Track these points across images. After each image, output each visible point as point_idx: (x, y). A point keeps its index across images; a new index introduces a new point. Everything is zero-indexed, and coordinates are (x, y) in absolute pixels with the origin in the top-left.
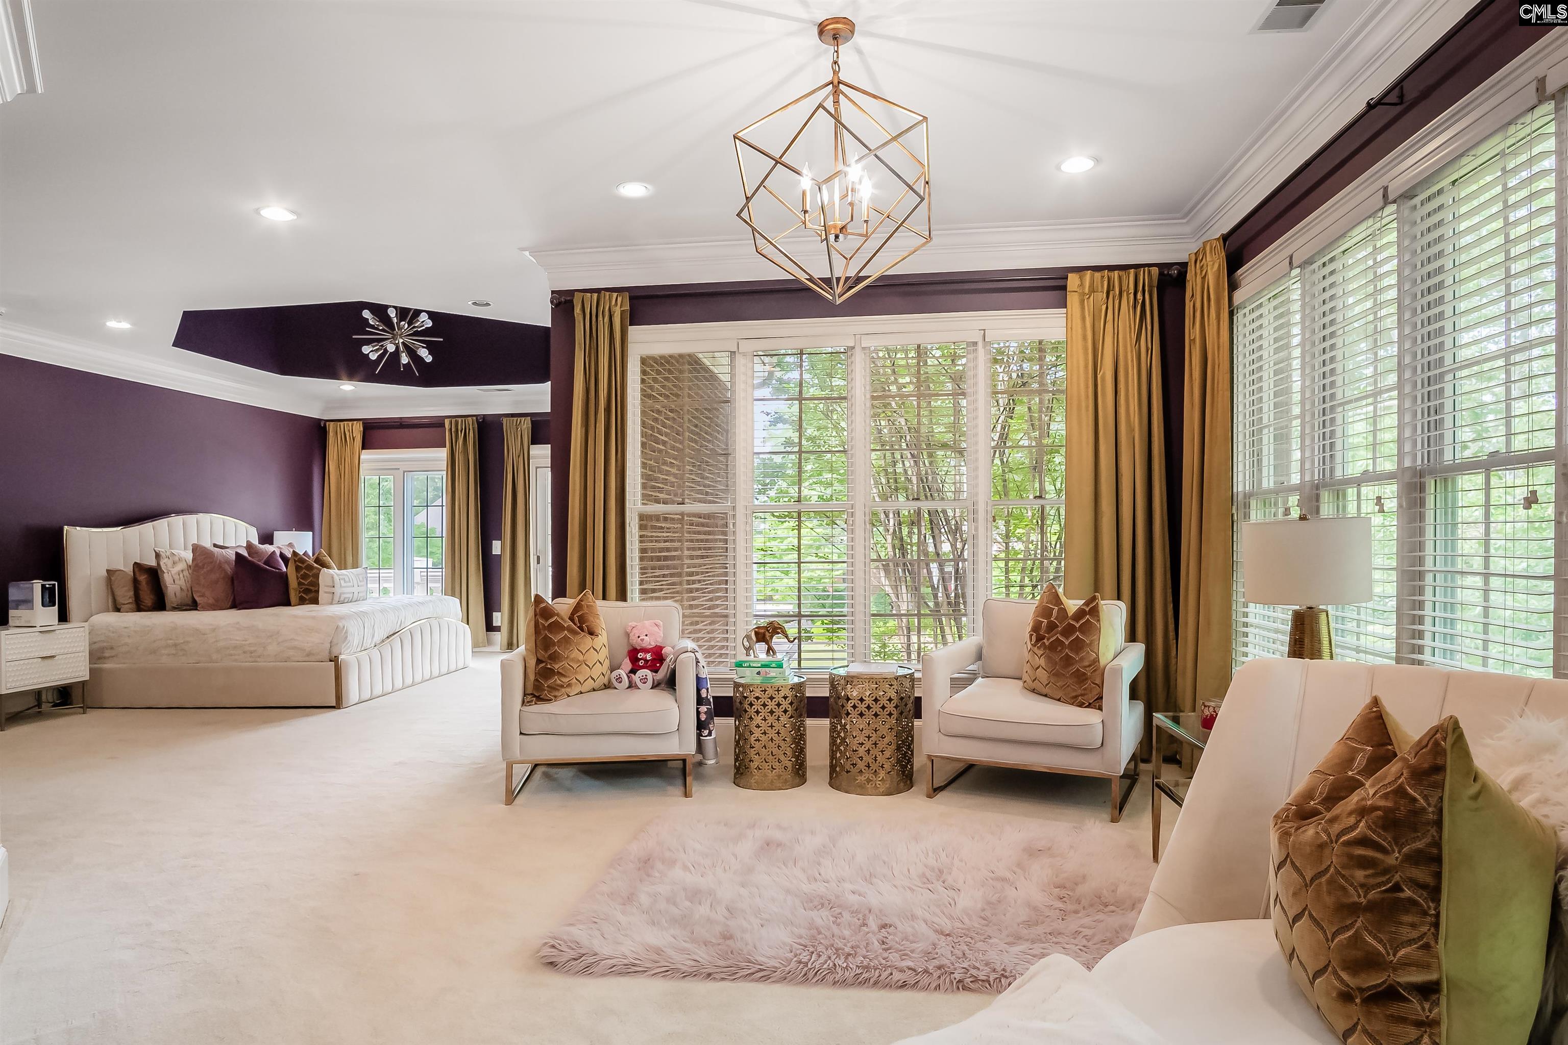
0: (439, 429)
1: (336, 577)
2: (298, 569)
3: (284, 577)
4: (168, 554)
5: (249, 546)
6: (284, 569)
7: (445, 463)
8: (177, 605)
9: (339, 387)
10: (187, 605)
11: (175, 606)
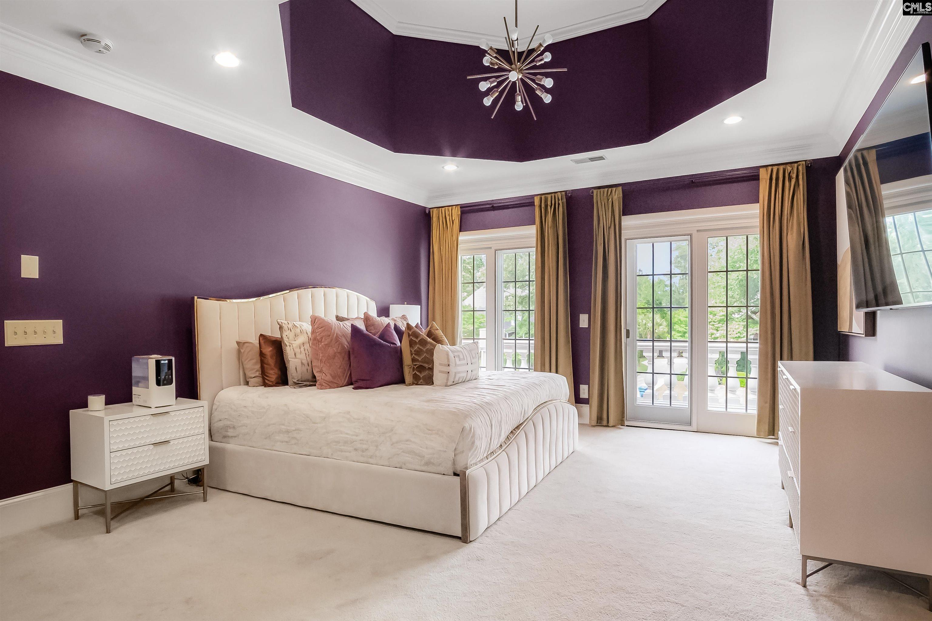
0: (529, 208)
1: (451, 355)
2: (412, 344)
3: (398, 352)
4: (290, 326)
5: (367, 319)
6: (399, 344)
7: (535, 239)
8: (298, 381)
9: (443, 167)
10: (308, 381)
11: (296, 381)
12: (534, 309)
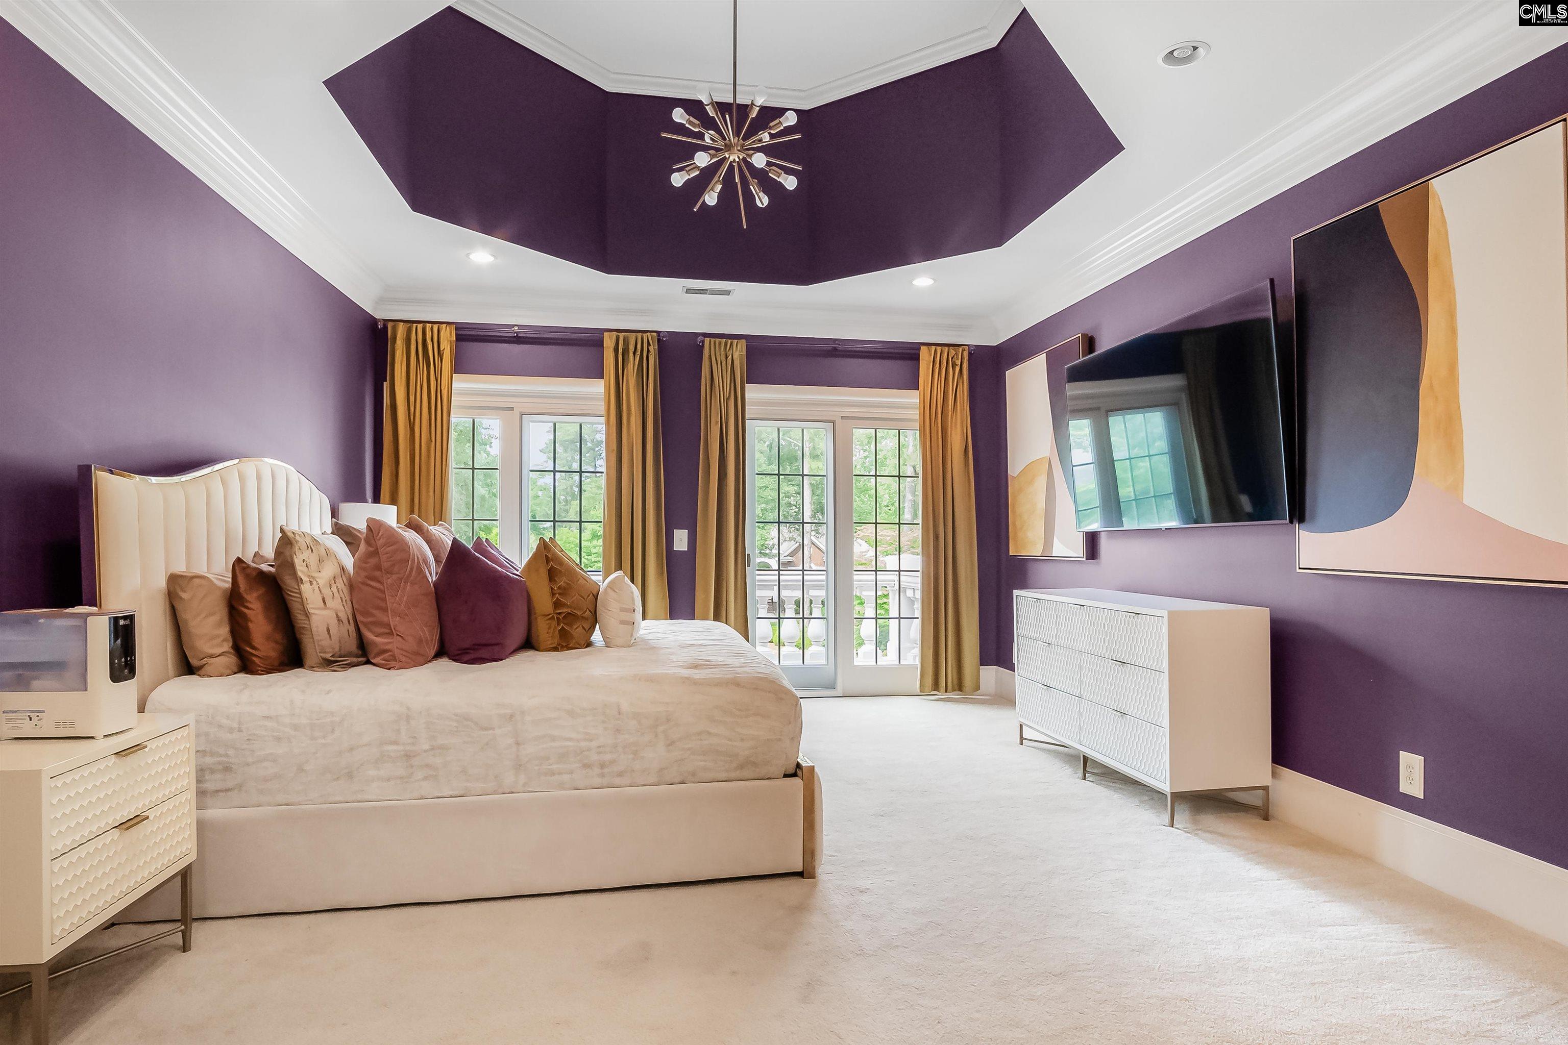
0: (593, 349)
2: (552, 575)
4: (309, 541)
8: (332, 656)
9: (468, 255)
10: (350, 655)
11: (331, 657)
12: (602, 520)
